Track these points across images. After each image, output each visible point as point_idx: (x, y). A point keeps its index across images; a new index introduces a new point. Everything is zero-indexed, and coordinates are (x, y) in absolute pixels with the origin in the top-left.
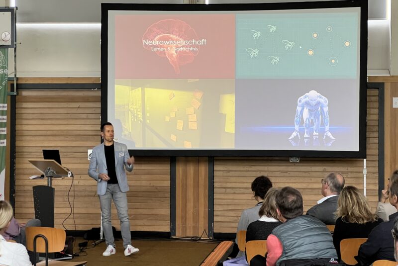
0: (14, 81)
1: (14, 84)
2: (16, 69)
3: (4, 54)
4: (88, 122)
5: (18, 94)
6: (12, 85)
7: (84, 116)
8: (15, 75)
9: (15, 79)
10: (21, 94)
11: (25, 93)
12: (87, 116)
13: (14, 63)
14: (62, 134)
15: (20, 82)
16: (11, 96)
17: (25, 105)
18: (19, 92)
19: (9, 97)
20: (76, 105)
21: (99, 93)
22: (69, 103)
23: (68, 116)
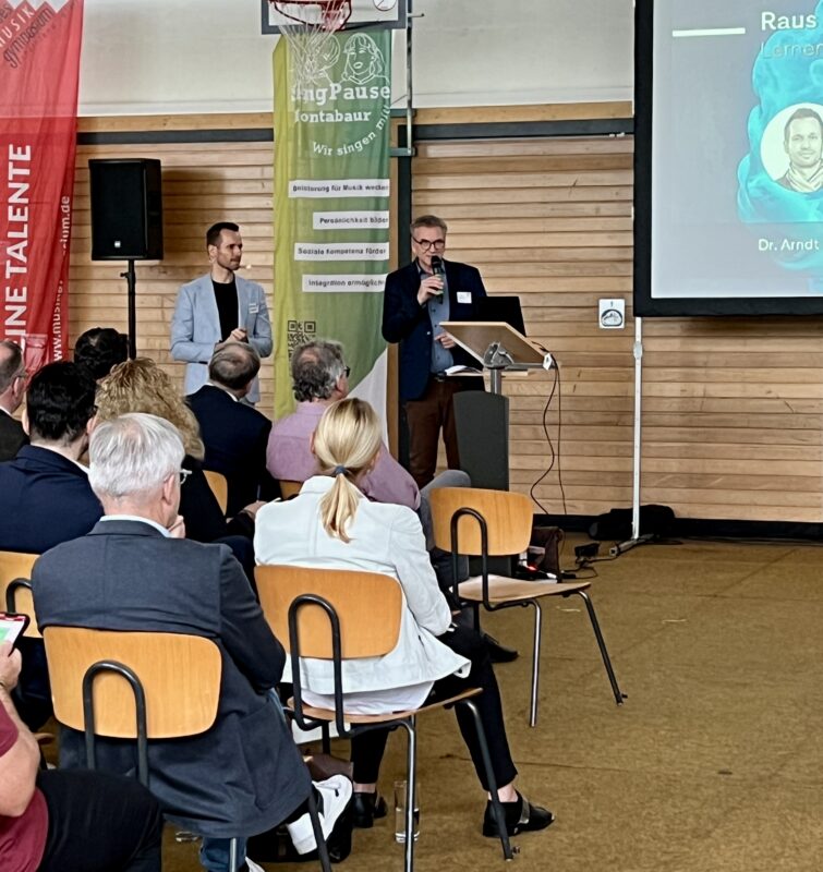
0: (405, 117)
1: (405, 127)
2: (410, 86)
3: (381, 45)
4: (599, 224)
5: (417, 154)
6: (402, 129)
7: (589, 209)
8: (410, 102)
9: (409, 112)
10: (425, 152)
11: (434, 150)
12: (598, 210)
13: (406, 70)
14: (531, 258)
15: (421, 121)
16: (400, 158)
17: (434, 182)
18: (420, 148)
19: (395, 162)
20: (567, 179)
21: (628, 146)
22: (549, 175)
23: (546, 210)
